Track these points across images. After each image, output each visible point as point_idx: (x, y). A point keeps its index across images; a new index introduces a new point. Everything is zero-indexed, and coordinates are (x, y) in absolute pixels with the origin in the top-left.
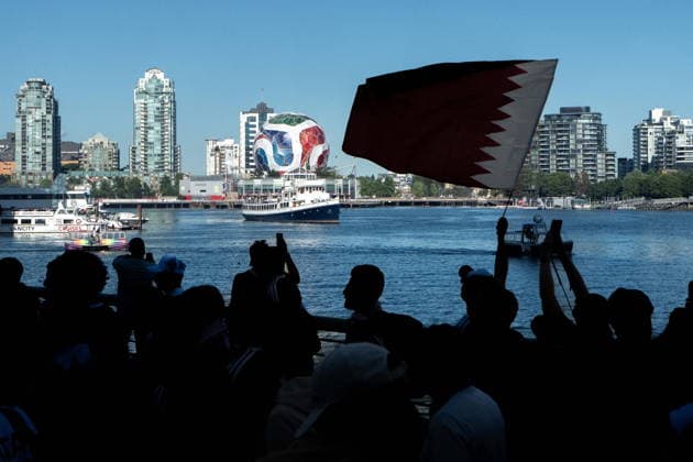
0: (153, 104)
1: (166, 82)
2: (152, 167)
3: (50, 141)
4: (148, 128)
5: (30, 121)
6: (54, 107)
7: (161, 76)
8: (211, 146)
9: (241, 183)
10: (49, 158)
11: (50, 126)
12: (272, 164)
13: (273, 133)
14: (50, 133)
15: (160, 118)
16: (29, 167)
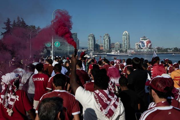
0: (125, 37)
1: (128, 33)
2: (125, 48)
3: (109, 44)
4: (125, 41)
5: (105, 40)
6: (109, 38)
7: (127, 32)
8: (136, 44)
9: (136, 50)
10: (109, 46)
11: (109, 41)
12: (141, 47)
13: (142, 42)
14: (109, 42)
15: (126, 39)
16: (105, 48)
